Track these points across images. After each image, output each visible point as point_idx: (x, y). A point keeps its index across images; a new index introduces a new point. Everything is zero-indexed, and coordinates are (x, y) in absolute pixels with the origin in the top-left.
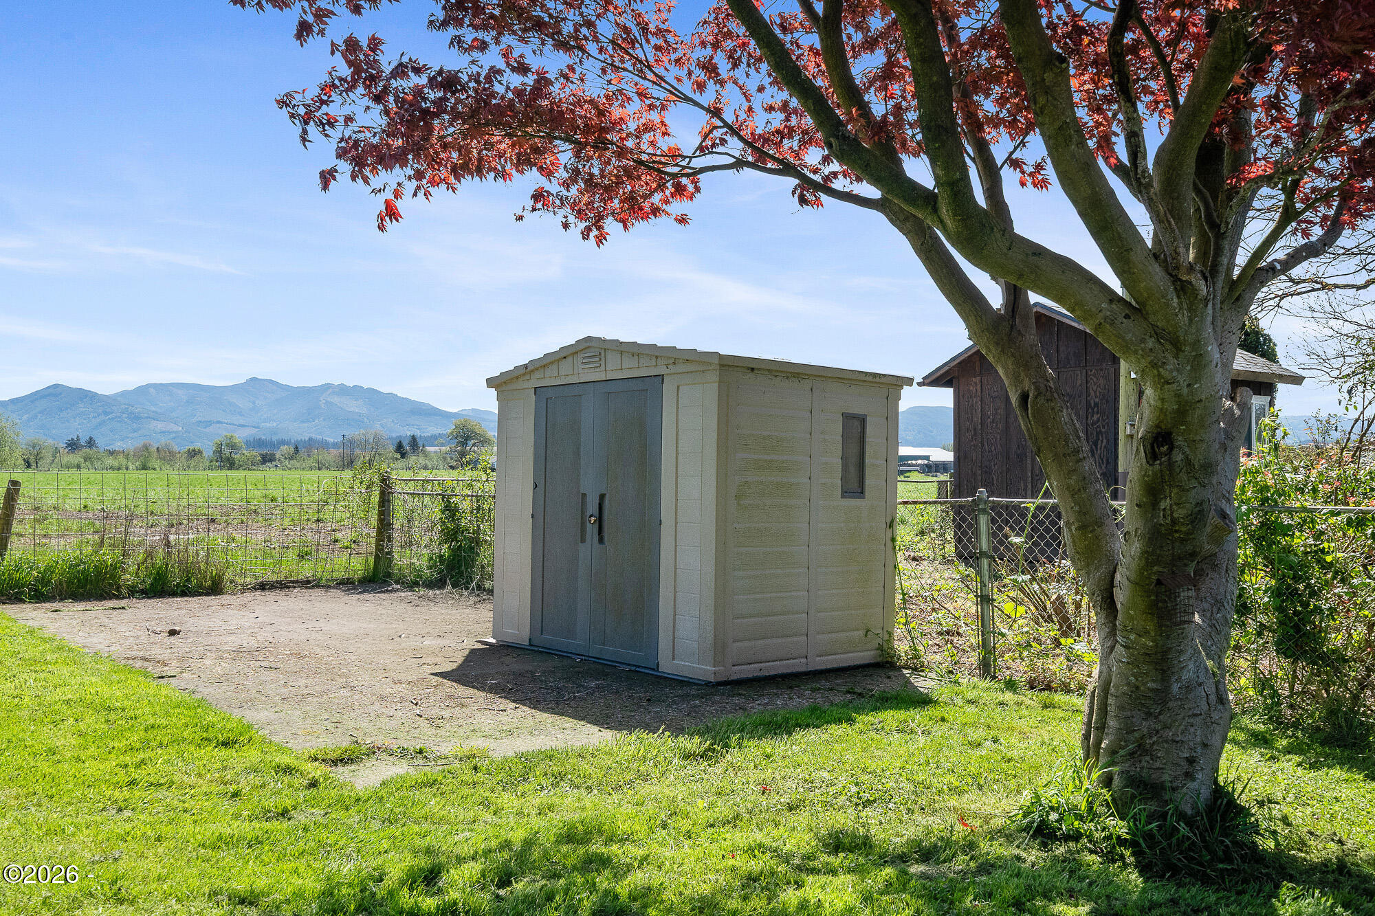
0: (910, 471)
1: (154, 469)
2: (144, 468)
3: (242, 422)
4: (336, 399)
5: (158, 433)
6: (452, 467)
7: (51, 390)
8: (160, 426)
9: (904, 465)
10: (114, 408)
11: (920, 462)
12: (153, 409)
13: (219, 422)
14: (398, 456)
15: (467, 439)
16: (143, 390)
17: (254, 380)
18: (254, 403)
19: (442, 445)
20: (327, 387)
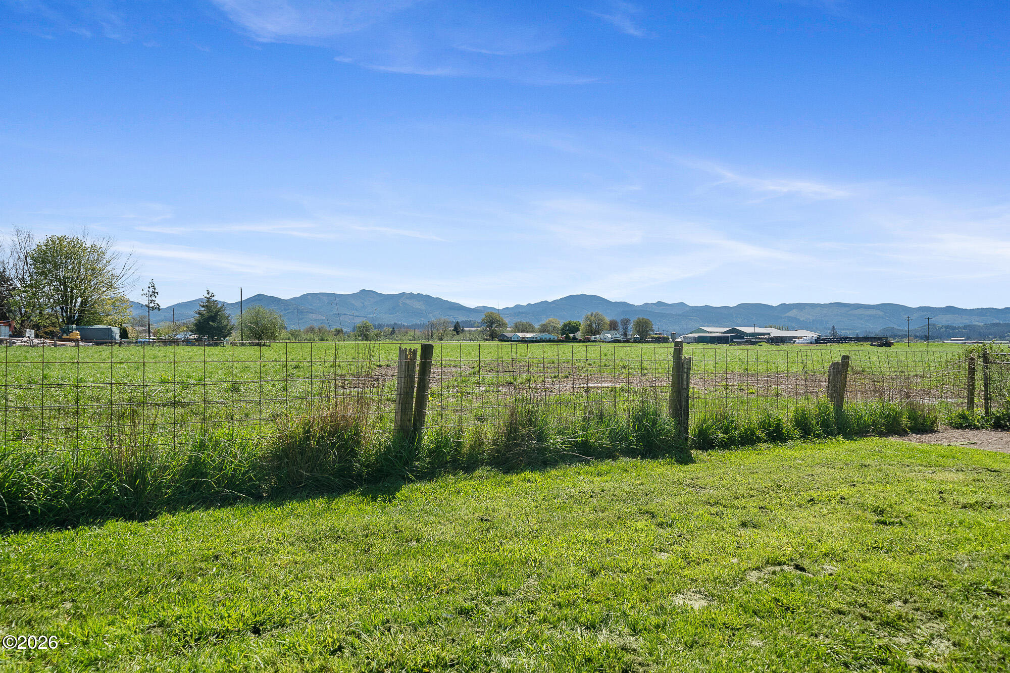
0: (760, 342)
1: (328, 340)
2: (323, 340)
3: (358, 314)
4: (408, 302)
5: (315, 319)
6: (486, 340)
7: (257, 297)
8: (314, 316)
9: (757, 338)
10: (290, 307)
11: (766, 336)
12: (310, 307)
13: (345, 314)
14: (455, 333)
15: (492, 323)
16: (305, 297)
17: (363, 291)
18: (363, 303)
19: (478, 327)
20: (404, 294)
